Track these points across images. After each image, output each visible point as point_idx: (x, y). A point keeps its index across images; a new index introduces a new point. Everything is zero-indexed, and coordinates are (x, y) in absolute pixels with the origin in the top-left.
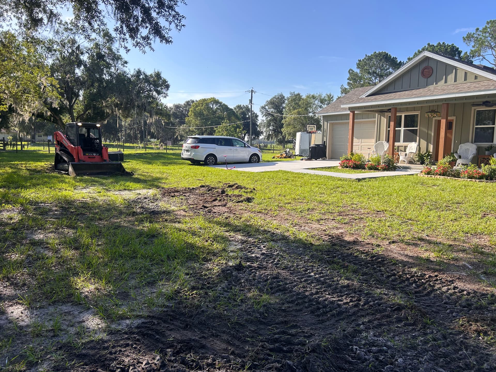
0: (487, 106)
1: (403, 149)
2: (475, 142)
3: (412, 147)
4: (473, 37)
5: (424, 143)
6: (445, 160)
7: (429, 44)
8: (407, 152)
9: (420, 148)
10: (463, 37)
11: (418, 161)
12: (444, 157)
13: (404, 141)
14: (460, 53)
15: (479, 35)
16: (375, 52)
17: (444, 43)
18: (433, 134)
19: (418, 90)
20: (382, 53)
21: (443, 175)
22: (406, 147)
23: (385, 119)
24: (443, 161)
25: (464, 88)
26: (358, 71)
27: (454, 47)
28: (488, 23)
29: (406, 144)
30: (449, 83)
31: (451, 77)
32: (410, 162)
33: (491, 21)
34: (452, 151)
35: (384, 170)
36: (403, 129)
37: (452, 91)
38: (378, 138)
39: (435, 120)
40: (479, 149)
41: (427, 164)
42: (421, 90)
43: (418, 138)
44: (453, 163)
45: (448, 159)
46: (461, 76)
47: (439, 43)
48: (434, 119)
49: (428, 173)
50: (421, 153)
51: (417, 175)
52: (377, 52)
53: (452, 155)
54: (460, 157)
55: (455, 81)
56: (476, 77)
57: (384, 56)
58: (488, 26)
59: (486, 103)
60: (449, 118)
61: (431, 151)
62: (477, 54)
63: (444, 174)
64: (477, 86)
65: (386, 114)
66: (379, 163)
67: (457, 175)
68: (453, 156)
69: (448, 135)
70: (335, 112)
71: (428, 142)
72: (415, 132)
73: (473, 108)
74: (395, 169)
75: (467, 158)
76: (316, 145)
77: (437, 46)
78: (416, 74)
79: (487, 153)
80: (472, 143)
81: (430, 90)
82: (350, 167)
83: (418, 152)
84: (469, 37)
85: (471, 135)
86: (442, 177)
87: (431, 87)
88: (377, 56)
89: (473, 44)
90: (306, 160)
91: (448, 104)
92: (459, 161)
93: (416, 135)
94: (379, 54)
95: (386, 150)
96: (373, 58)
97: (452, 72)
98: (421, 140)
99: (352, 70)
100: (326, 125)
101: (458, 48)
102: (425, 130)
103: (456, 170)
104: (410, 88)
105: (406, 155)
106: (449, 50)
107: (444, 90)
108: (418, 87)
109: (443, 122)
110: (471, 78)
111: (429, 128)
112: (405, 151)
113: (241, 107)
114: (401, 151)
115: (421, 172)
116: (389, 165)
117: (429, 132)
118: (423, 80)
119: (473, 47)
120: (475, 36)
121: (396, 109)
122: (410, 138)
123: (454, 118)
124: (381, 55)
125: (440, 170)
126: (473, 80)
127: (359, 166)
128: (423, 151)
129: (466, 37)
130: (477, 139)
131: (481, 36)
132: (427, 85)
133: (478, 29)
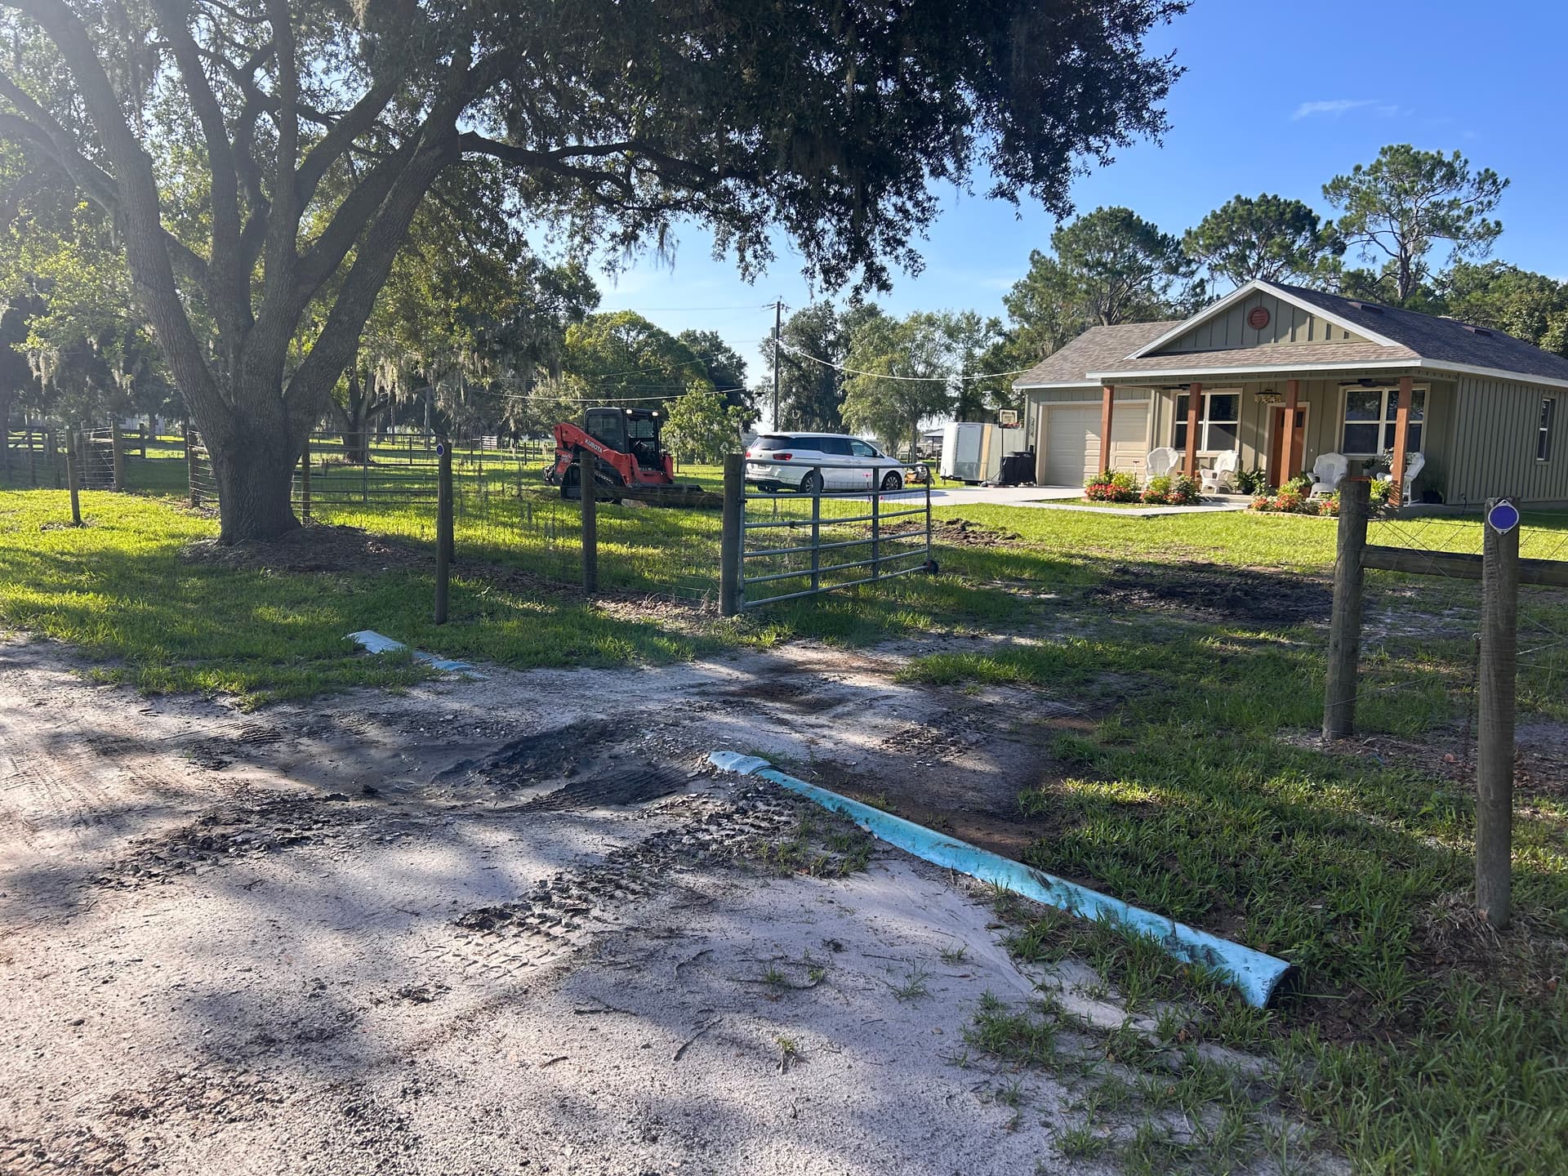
0: (1365, 386)
1: (1207, 463)
2: (1345, 451)
3: (1227, 460)
4: (1346, 187)
5: (1249, 452)
6: (1292, 484)
7: (1238, 198)
8: (1217, 469)
9: (1241, 463)
10: (1324, 187)
11: (1238, 488)
12: (1290, 480)
13: (1209, 448)
14: (1314, 221)
15: (1360, 182)
16: (1101, 209)
17: (1275, 197)
18: (1267, 435)
19: (1242, 352)
20: (1120, 211)
21: (1290, 511)
22: (1213, 460)
23: (1171, 403)
24: (1289, 487)
25: (1326, 354)
26: (1054, 256)
27: (1300, 208)
28: (1384, 152)
29: (1213, 453)
30: (1298, 341)
31: (1302, 331)
32: (1223, 490)
33: (1391, 148)
34: (1303, 469)
35: (1179, 503)
36: (1208, 422)
37: (1304, 359)
38: (1156, 442)
39: (1272, 408)
40: (1351, 465)
41: (1261, 493)
42: (1248, 352)
43: (1237, 442)
44: (1305, 490)
45: (1296, 483)
46: (1320, 331)
47: (1264, 196)
48: (1269, 405)
49: (1263, 508)
50: (1244, 471)
51: (1242, 511)
52: (1106, 209)
53: (1303, 475)
54: (1318, 480)
55: (1310, 338)
56: (1347, 335)
57: (1124, 219)
58: (1384, 160)
59: (1364, 382)
60: (1300, 405)
61: (1264, 467)
62: (1354, 229)
63: (1291, 509)
64: (1349, 351)
65: (1172, 391)
66: (1167, 491)
67: (1314, 511)
68: (1307, 478)
69: (1297, 438)
70: (1058, 382)
71: (1258, 450)
72: (1231, 429)
73: (1342, 388)
74: (1197, 501)
75: (1329, 481)
76: (1016, 454)
77: (1259, 205)
78: (1238, 321)
79: (1365, 472)
80: (1339, 453)
81: (1264, 353)
82: (1109, 498)
83: (1237, 470)
84: (1337, 187)
85: (1338, 438)
86: (1287, 515)
87: (1267, 348)
88: (1105, 219)
89: (1346, 201)
90: (996, 486)
91: (1297, 382)
92: (1315, 488)
93: (1235, 435)
94: (1111, 215)
95: (1172, 464)
96: (1095, 225)
97: (1305, 322)
98: (1244, 445)
99: (1039, 254)
100: (1035, 410)
101: (1311, 211)
102: (1251, 426)
103: (1312, 503)
104: (1226, 346)
105: (1215, 476)
106: (1288, 216)
107: (1290, 355)
108: (1242, 345)
109: (1289, 414)
110: (1337, 336)
111: (1259, 423)
112: (1212, 468)
113: (696, 338)
114: (1203, 467)
115: (1250, 507)
116: (1186, 494)
117: (1260, 431)
118: (1250, 332)
119: (1346, 208)
120: (1353, 184)
121: (1200, 385)
122: (1220, 441)
123: (1307, 405)
124: (1117, 217)
125: (1284, 503)
126: (1341, 339)
127: (1127, 497)
128: (1248, 468)
129: (1330, 186)
130: (1348, 448)
131: (1366, 183)
132: (1259, 343)
133: (1358, 168)
